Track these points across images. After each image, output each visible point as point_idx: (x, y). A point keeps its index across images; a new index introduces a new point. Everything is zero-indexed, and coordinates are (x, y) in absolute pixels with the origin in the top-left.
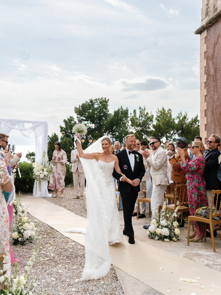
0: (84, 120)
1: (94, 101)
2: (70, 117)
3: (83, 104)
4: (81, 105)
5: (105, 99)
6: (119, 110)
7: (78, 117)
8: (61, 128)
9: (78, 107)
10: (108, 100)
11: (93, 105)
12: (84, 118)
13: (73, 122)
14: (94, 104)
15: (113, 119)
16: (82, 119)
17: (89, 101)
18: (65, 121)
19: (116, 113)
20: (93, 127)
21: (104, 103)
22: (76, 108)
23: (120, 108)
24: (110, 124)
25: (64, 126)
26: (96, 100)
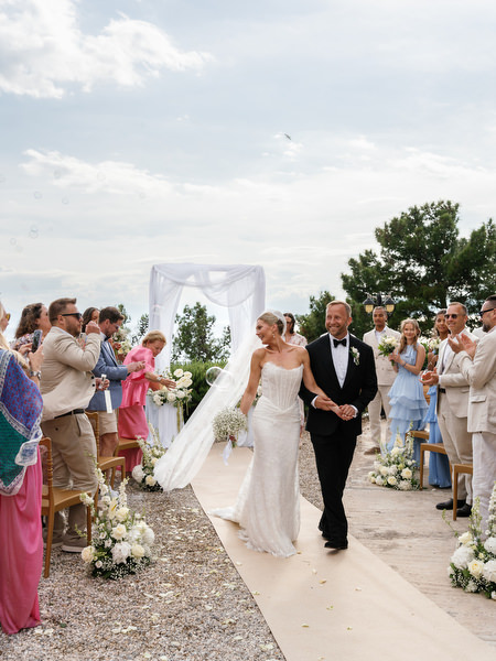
0: (400, 259)
1: (421, 212)
2: (367, 253)
3: (395, 220)
4: (388, 224)
5: (449, 203)
6: (483, 229)
7: (383, 252)
8: (345, 278)
9: (383, 228)
10: (457, 206)
11: (418, 220)
12: (398, 254)
13: (372, 264)
14: (421, 218)
15: (467, 252)
16: (393, 256)
17: (409, 213)
18: (352, 262)
19: (478, 237)
20: (423, 275)
21: (447, 214)
22: (377, 230)
23: (486, 223)
24: (461, 263)
25: (349, 273)
26: (426, 207)
